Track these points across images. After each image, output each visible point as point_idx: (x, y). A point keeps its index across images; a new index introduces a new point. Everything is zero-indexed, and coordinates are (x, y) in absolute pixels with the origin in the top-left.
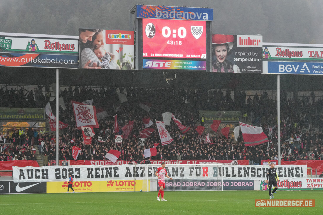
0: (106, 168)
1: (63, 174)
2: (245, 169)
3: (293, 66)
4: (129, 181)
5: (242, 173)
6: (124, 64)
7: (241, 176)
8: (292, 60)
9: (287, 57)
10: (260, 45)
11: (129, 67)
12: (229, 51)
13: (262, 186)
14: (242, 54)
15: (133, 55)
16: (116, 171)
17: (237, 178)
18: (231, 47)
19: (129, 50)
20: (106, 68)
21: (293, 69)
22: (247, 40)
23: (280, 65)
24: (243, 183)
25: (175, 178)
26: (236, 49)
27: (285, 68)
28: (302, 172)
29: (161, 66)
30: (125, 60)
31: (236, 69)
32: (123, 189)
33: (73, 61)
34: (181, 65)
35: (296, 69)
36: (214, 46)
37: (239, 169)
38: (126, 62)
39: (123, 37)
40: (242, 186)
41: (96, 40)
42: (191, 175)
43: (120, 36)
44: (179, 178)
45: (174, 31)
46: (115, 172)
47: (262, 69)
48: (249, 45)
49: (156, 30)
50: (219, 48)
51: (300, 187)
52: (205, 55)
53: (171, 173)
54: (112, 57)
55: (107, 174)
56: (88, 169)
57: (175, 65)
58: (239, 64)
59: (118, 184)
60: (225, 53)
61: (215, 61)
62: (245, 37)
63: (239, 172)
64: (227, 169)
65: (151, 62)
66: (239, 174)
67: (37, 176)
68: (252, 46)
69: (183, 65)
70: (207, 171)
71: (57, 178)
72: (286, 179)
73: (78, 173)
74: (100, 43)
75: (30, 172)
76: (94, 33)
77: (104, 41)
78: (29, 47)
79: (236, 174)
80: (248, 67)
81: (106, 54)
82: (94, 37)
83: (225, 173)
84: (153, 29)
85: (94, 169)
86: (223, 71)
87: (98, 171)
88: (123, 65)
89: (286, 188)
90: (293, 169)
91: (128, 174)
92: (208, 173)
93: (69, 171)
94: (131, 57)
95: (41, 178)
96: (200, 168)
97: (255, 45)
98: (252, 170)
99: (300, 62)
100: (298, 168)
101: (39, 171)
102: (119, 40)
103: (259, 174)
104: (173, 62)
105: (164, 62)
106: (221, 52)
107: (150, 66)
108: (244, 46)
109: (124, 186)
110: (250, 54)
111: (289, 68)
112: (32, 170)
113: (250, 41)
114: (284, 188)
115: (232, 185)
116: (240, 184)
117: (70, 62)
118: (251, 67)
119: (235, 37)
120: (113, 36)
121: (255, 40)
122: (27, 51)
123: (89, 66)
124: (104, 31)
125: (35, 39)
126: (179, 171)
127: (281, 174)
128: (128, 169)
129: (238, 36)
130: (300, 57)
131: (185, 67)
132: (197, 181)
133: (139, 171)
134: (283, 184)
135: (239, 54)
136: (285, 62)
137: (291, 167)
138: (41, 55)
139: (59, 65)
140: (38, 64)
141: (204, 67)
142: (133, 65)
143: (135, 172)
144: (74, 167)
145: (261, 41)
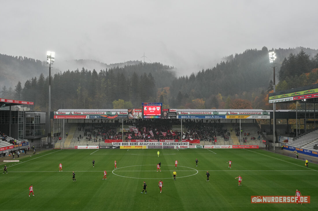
0: (135, 143)
1: (124, 144)
2: (172, 143)
4: (141, 146)
8: (185, 115)
10: (176, 111)
15: (142, 115)
17: (170, 145)
18: (168, 112)
19: (140, 114)
20: (135, 118)
21: (185, 117)
25: (153, 145)
26: (169, 112)
27: (183, 117)
28: (188, 144)
30: (139, 116)
31: (169, 118)
33: (126, 117)
34: (154, 117)
36: (163, 112)
37: (170, 143)
42: (157, 145)
43: (138, 110)
44: (154, 145)
45: (152, 109)
46: (137, 144)
47: (177, 118)
49: (148, 108)
50: (164, 112)
51: (187, 148)
52: (160, 114)
54: (136, 115)
56: (130, 143)
57: (152, 117)
58: (170, 116)
59: (138, 147)
60: (166, 114)
61: (163, 116)
62: (172, 109)
65: (146, 117)
71: (122, 145)
73: (128, 144)
76: (131, 110)
77: (134, 112)
81: (134, 115)
82: (132, 111)
83: (166, 144)
84: (146, 108)
86: (165, 118)
87: (133, 143)
92: (161, 144)
95: (119, 145)
96: (159, 143)
98: (174, 143)
99: (187, 115)
101: (118, 143)
102: (138, 111)
105: (149, 116)
106: (165, 114)
108: (171, 112)
110: (173, 114)
112: (116, 143)
113: (173, 111)
118: (173, 117)
119: (169, 110)
120: (136, 110)
122: (115, 115)
123: (130, 118)
125: (117, 112)
126: (154, 144)
127: (182, 144)
128: (140, 143)
132: (159, 146)
133: (143, 144)
134: (182, 147)
135: (170, 114)
136: (183, 115)
137: (184, 142)
138: (119, 115)
139: (123, 118)
140: (118, 118)
141: (160, 118)
142: (141, 117)
143: (142, 144)
144: (127, 142)
145: (176, 110)
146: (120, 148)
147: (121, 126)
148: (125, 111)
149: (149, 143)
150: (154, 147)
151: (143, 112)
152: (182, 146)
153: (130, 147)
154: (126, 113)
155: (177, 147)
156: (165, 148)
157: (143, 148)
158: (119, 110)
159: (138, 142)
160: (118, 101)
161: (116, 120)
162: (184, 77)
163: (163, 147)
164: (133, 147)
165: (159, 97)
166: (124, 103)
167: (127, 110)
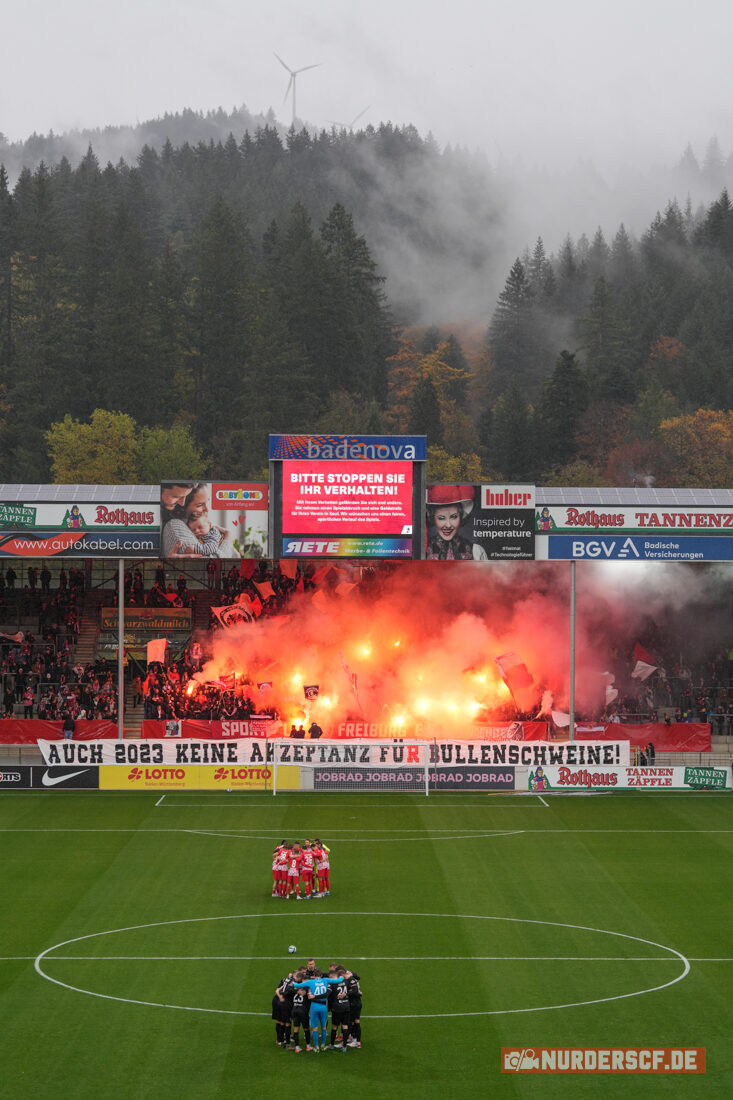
0: (214, 746)
1: (130, 755)
2: (495, 748)
3: (603, 543)
4: (258, 771)
5: (489, 757)
6: (247, 547)
7: (489, 762)
8: (601, 532)
9: (591, 526)
10: (530, 505)
11: (258, 553)
12: (464, 517)
13: (533, 782)
14: (490, 523)
15: (266, 530)
16: (233, 749)
17: (479, 766)
18: (468, 510)
19: (258, 522)
20: (212, 557)
21: (603, 550)
22: (502, 495)
23: (575, 544)
24: (493, 777)
25: (350, 764)
26: (478, 512)
27: (585, 549)
28: (618, 755)
29: (320, 550)
30: (249, 540)
31: (478, 553)
32: (247, 784)
33: (149, 545)
34: (360, 547)
35: (608, 549)
36: (432, 509)
37: (484, 748)
38: (251, 543)
39: (245, 496)
40: (490, 781)
41: (192, 504)
42: (383, 759)
43: (240, 495)
44: (358, 764)
46: (231, 753)
47: (533, 552)
48: (506, 504)
50: (442, 512)
51: (614, 784)
52: (411, 527)
53: (342, 756)
54: (224, 534)
55: (214, 755)
56: (178, 747)
57: (348, 549)
58: (482, 542)
59: (236, 774)
60: (455, 523)
61: (433, 538)
62: (498, 490)
63: (484, 755)
64: (458, 748)
65: (299, 544)
66: (483, 757)
67: (83, 757)
68: (513, 506)
69: (365, 548)
70: (417, 752)
71: (118, 761)
72: (583, 768)
73: (158, 754)
74: (200, 509)
75: (69, 751)
76: (189, 491)
77: (209, 505)
78: (68, 520)
79: (477, 759)
80: (504, 548)
81: (212, 529)
82: (190, 498)
83: (454, 756)
85: (189, 746)
86: (450, 557)
87: (196, 750)
88: (245, 550)
89: (584, 786)
90: (598, 749)
91: (257, 757)
92: (418, 756)
93: (141, 749)
94: (261, 535)
95: (89, 760)
96: (402, 748)
97: (520, 504)
98: (510, 750)
99: (617, 537)
100: (611, 747)
101: (85, 748)
102: (238, 501)
103: (526, 759)
104: (343, 543)
105: (326, 543)
106: (447, 521)
107: (297, 550)
108: (495, 507)
109: (247, 779)
110: (508, 522)
111: (594, 549)
112: (73, 747)
113: (507, 496)
114: (578, 785)
115: (469, 779)
116: (487, 778)
117: (145, 546)
118: (510, 549)
120: (225, 495)
121: (520, 495)
122: (64, 527)
123: (178, 553)
124: (210, 485)
125: (79, 506)
126: (359, 753)
127: (572, 758)
128: (256, 746)
129: (484, 489)
130: (617, 527)
131: (368, 551)
132: (397, 771)
133: (278, 752)
134: (577, 778)
135: (485, 522)
136: (585, 536)
137: (594, 744)
138: (89, 534)
139: (124, 553)
140: (83, 551)
141: (408, 551)
142: (265, 550)
143: (270, 753)
144: (151, 742)
145: (530, 495)
146: (104, 785)
147: (105, 613)
148: (141, 501)
149: (323, 749)
150: (357, 778)
151: (277, 510)
152: (574, 769)
153: (178, 774)
154: (150, 515)
155: (540, 779)
156: (441, 785)
157: (276, 785)
158: (95, 491)
159: (237, 736)
160: (89, 422)
161: (68, 566)
162: (599, 238)
163: (427, 778)
164: (200, 777)
165: (404, 392)
166: (133, 443)
167: (153, 492)
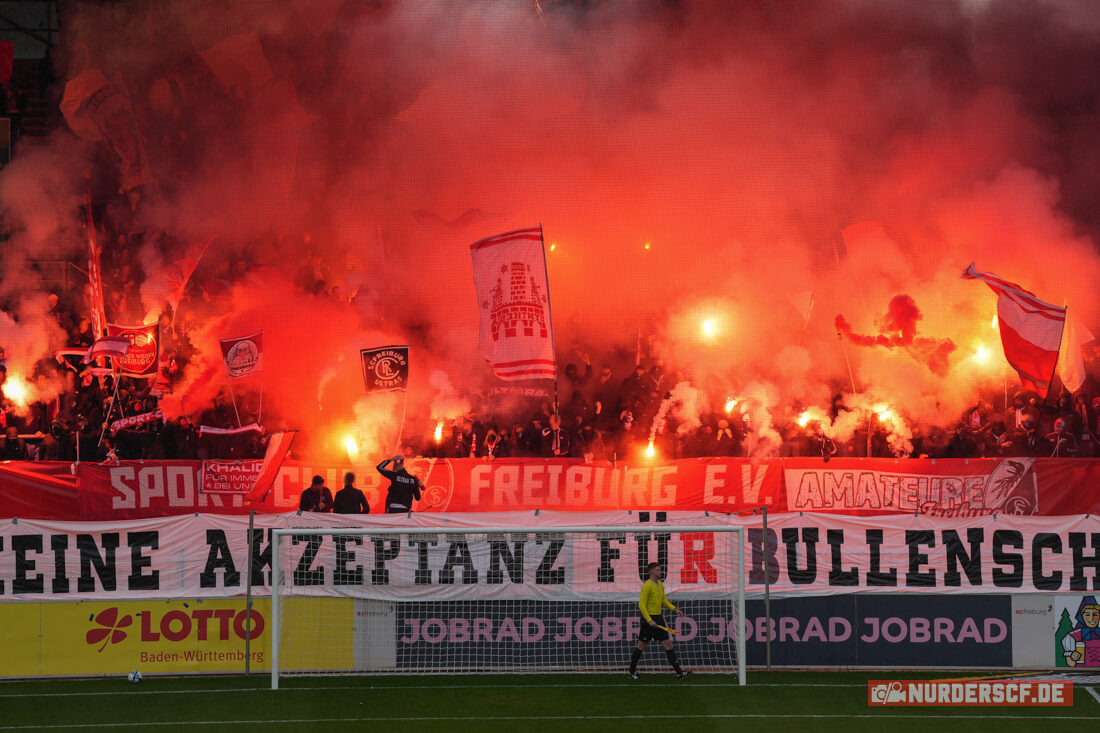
0: (85, 539)
5: (931, 565)
7: (930, 580)
13: (1068, 643)
16: (146, 550)
24: (944, 626)
25: (507, 590)
32: (188, 656)
37: (914, 538)
40: (937, 639)
42: (606, 574)
44: (531, 590)
46: (139, 561)
53: (482, 564)
55: (86, 569)
63: (916, 559)
70: (709, 552)
79: (894, 571)
83: (825, 563)
85: (7, 544)
87: (30, 555)
91: (220, 572)
92: (714, 563)
96: (664, 539)
98: (997, 547)
103: (1048, 572)
109: (191, 643)
115: (870, 634)
116: (925, 630)
128: (216, 539)
133: (287, 557)
143: (261, 559)
149: (424, 545)
150: (530, 632)
156: (786, 651)
157: (279, 656)
159: (160, 507)
163: (741, 629)
164: (43, 639)
